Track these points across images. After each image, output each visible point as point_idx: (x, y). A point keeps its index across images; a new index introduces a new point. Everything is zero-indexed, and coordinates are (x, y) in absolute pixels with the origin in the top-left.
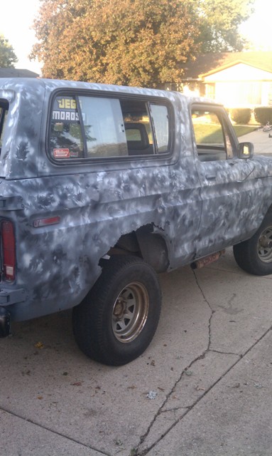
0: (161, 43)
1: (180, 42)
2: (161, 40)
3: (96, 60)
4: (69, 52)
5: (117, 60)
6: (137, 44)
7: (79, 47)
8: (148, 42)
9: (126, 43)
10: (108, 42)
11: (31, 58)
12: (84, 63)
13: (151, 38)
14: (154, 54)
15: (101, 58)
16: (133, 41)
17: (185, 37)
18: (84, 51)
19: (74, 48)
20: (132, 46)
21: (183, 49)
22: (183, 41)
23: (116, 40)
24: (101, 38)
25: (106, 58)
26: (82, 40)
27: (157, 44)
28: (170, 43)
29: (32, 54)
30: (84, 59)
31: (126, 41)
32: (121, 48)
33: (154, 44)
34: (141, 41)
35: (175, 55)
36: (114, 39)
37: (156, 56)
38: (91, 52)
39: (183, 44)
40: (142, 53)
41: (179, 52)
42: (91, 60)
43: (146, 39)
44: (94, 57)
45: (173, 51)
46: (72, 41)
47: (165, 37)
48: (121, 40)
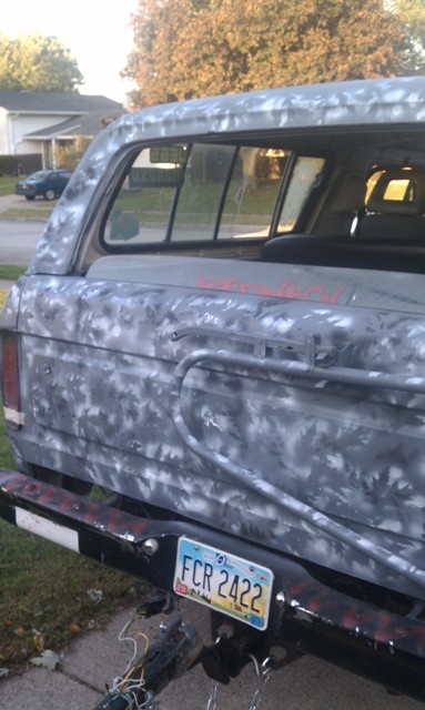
0: (341, 52)
1: (371, 50)
2: (341, 46)
3: (232, 79)
4: (189, 66)
5: (268, 79)
6: (301, 53)
7: (205, 57)
8: (322, 51)
9: (283, 51)
10: (253, 51)
11: (123, 75)
12: (214, 84)
13: (325, 44)
14: (328, 69)
15: (241, 75)
16: (294, 49)
17: (380, 42)
18: (213, 64)
19: (197, 60)
20: (293, 57)
21: (376, 62)
22: (376, 49)
23: (266, 46)
24: (244, 43)
25: (249, 76)
26: (212, 47)
27: (335, 53)
28: (355, 53)
29: (126, 69)
30: (214, 77)
31: (283, 47)
32: (275, 60)
33: (329, 54)
34: (308, 49)
35: (364, 72)
36: (263, 45)
37: (332, 73)
38: (225, 67)
39: (378, 53)
40: (309, 68)
41: (369, 67)
42: (224, 79)
43: (318, 45)
44: (230, 73)
45: (359, 66)
46: (196, 48)
47: (346, 42)
48: (274, 50)
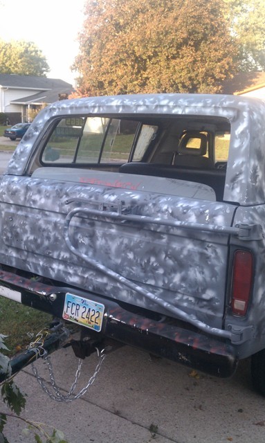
0: (201, 60)
1: (219, 60)
2: (202, 57)
3: (137, 74)
4: (112, 65)
5: (158, 75)
6: (178, 60)
7: (121, 60)
8: (190, 59)
9: (168, 59)
10: (150, 58)
11: (72, 69)
12: (126, 76)
13: (192, 55)
14: (194, 70)
15: (142, 72)
16: (174, 58)
17: (225, 56)
18: (126, 65)
19: (116, 62)
20: (173, 62)
21: (222, 67)
22: (222, 59)
23: (158, 55)
24: (144, 53)
25: (147, 73)
26: (125, 55)
27: (198, 61)
28: (210, 61)
29: (74, 65)
30: (126, 72)
31: (167, 57)
32: (162, 64)
33: (195, 62)
34: (182, 58)
35: (215, 73)
36: (156, 54)
37: (196, 73)
38: (133, 67)
39: (223, 62)
40: (183, 69)
41: (218, 70)
42: (132, 74)
43: (188, 56)
44: (136, 71)
45: (212, 69)
46: (116, 55)
47: (205, 55)
48: (162, 58)
